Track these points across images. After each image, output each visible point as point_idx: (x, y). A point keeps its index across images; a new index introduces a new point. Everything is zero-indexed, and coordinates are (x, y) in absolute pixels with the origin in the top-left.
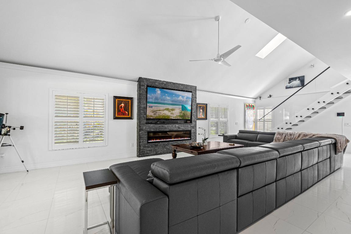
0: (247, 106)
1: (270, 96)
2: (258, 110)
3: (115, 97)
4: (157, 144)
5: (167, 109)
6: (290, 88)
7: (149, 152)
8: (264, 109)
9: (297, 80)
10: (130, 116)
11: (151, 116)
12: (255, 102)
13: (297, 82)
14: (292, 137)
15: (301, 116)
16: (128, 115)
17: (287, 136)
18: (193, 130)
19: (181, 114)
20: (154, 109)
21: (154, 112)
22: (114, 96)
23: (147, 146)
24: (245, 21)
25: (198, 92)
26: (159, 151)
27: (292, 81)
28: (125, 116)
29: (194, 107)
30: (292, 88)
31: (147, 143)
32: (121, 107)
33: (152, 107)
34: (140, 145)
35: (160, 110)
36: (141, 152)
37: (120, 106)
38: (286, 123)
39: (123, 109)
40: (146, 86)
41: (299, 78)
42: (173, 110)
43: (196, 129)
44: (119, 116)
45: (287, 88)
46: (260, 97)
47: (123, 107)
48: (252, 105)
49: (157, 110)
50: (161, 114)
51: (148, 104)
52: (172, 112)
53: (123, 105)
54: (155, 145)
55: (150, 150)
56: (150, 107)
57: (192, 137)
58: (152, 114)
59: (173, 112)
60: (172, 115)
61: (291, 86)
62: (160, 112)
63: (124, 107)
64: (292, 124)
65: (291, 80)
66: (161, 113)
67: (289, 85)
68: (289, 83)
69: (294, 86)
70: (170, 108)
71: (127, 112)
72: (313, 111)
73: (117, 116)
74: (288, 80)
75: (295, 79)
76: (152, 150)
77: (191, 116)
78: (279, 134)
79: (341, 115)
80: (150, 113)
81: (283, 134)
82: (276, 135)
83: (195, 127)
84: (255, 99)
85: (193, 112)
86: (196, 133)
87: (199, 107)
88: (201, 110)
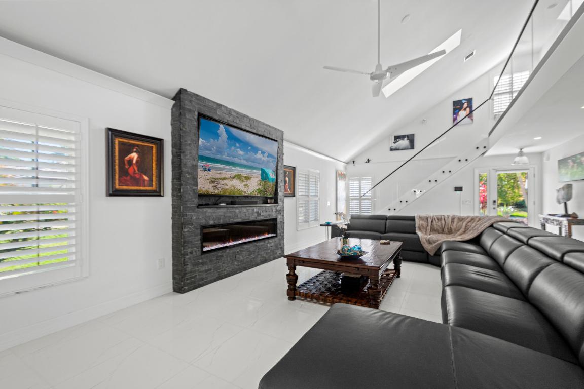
0: (339, 174)
1: (368, 160)
2: (351, 182)
3: (113, 133)
4: (220, 253)
5: (238, 177)
6: (396, 149)
7: (204, 276)
8: (360, 180)
9: (406, 139)
10: (154, 188)
12: (345, 168)
13: (405, 142)
16: (152, 186)
18: (279, 217)
19: (260, 187)
20: (214, 174)
21: (213, 182)
22: (110, 129)
23: (200, 261)
24: (403, 19)
25: (285, 144)
26: (225, 270)
27: (398, 140)
28: (142, 188)
29: (281, 172)
30: (398, 150)
31: (199, 253)
32: (130, 161)
33: (209, 170)
34: (186, 260)
35: (224, 179)
36: (187, 279)
37: (127, 158)
39: (136, 168)
40: (196, 113)
41: (408, 136)
42: (248, 178)
43: (283, 216)
44: (125, 188)
45: (391, 150)
46: (354, 162)
47: (134, 161)
48: (344, 173)
49: (218, 179)
50: (227, 187)
52: (245, 183)
53: (134, 156)
54: (217, 257)
55: (206, 271)
56: (205, 170)
57: (278, 232)
58: (210, 186)
59: (248, 182)
60: (246, 190)
61: (398, 148)
62: (226, 182)
63: (137, 161)
65: (397, 138)
66: (226, 185)
67: (394, 146)
68: (394, 143)
69: (401, 148)
70: (243, 175)
71: (146, 178)
73: (117, 187)
74: (393, 138)
76: (211, 270)
77: (276, 190)
78: (421, 218)
79: (459, 189)
80: (204, 185)
81: (427, 219)
82: (417, 220)
83: (281, 211)
84: (347, 163)
85: (279, 181)
86: (284, 223)
87: (285, 172)
88: (287, 179)
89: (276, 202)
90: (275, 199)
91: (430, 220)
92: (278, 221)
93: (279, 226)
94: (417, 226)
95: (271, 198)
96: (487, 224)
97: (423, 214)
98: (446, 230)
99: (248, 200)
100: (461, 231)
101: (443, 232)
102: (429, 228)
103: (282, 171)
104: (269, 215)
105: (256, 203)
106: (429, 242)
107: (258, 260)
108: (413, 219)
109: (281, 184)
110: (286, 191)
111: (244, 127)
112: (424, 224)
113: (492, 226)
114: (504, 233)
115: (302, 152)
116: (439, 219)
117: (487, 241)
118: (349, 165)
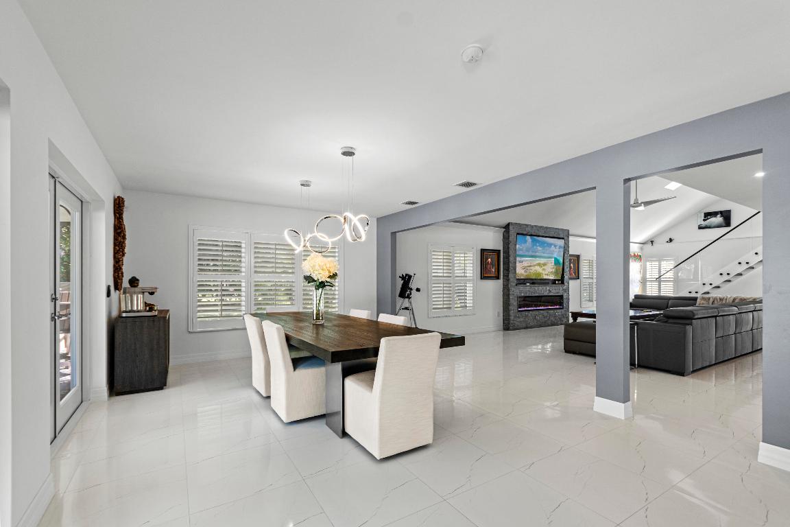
0: (632, 256)
1: (671, 240)
2: (648, 263)
3: (483, 251)
4: (527, 313)
5: (539, 265)
6: (706, 227)
7: (519, 324)
8: (660, 261)
9: (719, 216)
11: (522, 275)
12: (642, 249)
13: (718, 220)
14: (724, 302)
15: (728, 274)
17: (716, 302)
18: (565, 294)
19: (554, 271)
20: (525, 264)
21: (524, 269)
22: (481, 249)
23: (517, 315)
25: (571, 238)
26: (529, 324)
27: (709, 217)
28: (492, 275)
30: (710, 228)
31: (516, 311)
33: (521, 262)
35: (531, 266)
37: (487, 261)
38: (704, 284)
39: (490, 266)
40: (516, 233)
41: (721, 212)
42: (545, 264)
43: (569, 294)
45: (700, 228)
46: (652, 242)
47: (489, 263)
48: (639, 254)
49: (528, 266)
51: (518, 259)
52: (543, 268)
53: (490, 260)
54: (525, 315)
55: (520, 322)
57: (565, 305)
58: (523, 272)
59: (545, 268)
61: (708, 225)
62: (531, 268)
64: (713, 286)
65: (708, 215)
67: (704, 223)
68: (704, 220)
69: (713, 225)
70: (542, 263)
71: (493, 270)
72: (747, 266)
74: (703, 215)
75: (714, 214)
77: (563, 274)
80: (520, 271)
83: (567, 290)
84: (644, 244)
85: (565, 267)
86: (569, 299)
87: (570, 260)
88: (572, 265)
89: (563, 283)
90: (562, 281)
92: (565, 297)
93: (565, 301)
95: (558, 280)
99: (544, 282)
103: (568, 260)
104: (558, 293)
105: (548, 283)
107: (549, 322)
109: (567, 270)
110: (571, 275)
111: (541, 234)
115: (587, 242)
118: (645, 246)
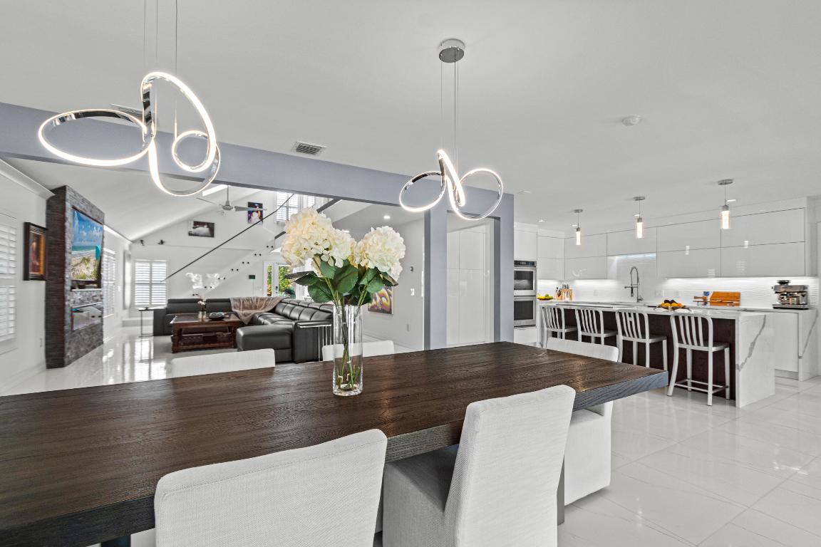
0: (126, 255)
1: (162, 242)
2: (137, 264)
6: (195, 235)
8: (151, 263)
9: (206, 226)
12: (130, 247)
13: (205, 230)
15: (225, 278)
25: (105, 226)
27: (197, 226)
28: (36, 273)
30: (198, 235)
37: (32, 247)
38: (206, 287)
39: (35, 255)
41: (208, 224)
45: (190, 234)
46: (142, 241)
47: (34, 250)
50: (78, 273)
53: (35, 244)
61: (197, 233)
64: (212, 288)
65: (197, 224)
67: (194, 231)
68: (194, 228)
69: (201, 234)
70: (86, 257)
71: (37, 264)
74: (192, 223)
75: (202, 224)
78: (235, 300)
79: (252, 277)
81: (239, 300)
82: (232, 302)
84: (133, 242)
91: (242, 301)
94: (232, 305)
96: (278, 301)
97: (236, 296)
98: (253, 307)
100: (263, 306)
101: (251, 309)
102: (241, 307)
106: (245, 315)
108: (228, 301)
112: (238, 304)
113: (281, 302)
114: (296, 305)
116: (248, 300)
117: (280, 310)
118: (134, 245)
